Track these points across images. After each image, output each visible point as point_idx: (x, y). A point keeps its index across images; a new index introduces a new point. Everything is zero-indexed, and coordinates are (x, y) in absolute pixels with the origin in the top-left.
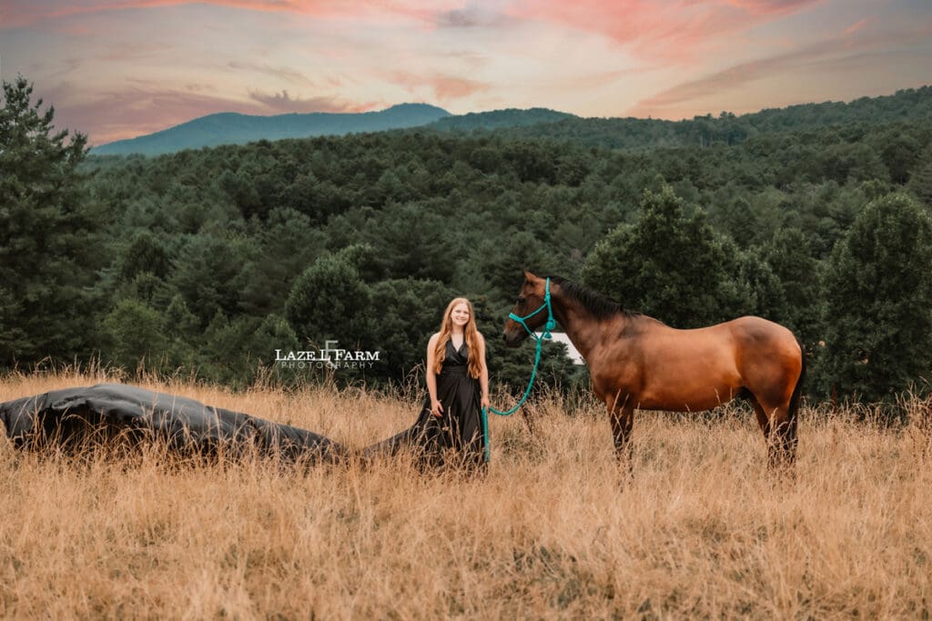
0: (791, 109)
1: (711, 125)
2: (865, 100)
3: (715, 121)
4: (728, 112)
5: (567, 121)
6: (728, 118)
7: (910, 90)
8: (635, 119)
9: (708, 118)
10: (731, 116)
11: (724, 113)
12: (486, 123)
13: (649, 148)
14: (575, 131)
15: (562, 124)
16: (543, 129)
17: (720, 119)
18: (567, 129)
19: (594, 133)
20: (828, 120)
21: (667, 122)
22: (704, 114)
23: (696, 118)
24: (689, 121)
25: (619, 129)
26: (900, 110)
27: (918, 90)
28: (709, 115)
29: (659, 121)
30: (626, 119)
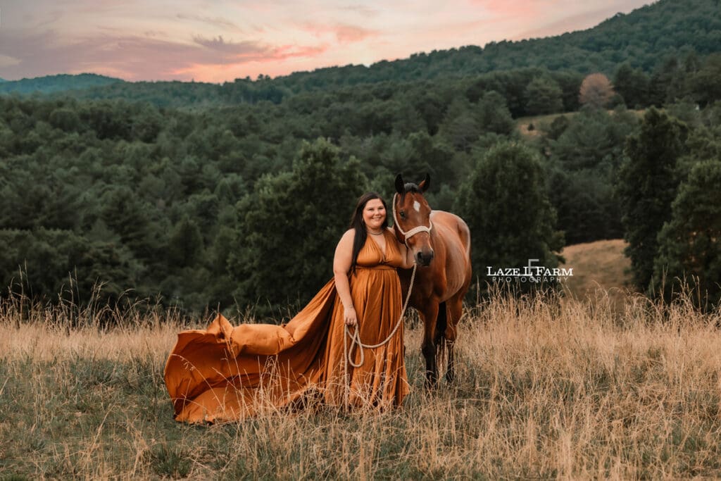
0: (317, 71)
1: (250, 87)
2: (384, 63)
3: (254, 83)
4: (264, 75)
5: (117, 84)
6: (264, 80)
7: (423, 54)
8: (180, 83)
9: (247, 80)
10: (268, 78)
11: (261, 76)
12: (39, 87)
13: (195, 108)
14: (126, 93)
15: (113, 87)
16: (96, 92)
17: (258, 81)
18: (119, 91)
19: (143, 95)
20: (353, 82)
21: (209, 84)
22: (243, 77)
23: (237, 80)
24: (230, 83)
25: (166, 91)
26: (415, 72)
27: (430, 54)
28: (248, 78)
29: (201, 84)
30: (171, 83)
